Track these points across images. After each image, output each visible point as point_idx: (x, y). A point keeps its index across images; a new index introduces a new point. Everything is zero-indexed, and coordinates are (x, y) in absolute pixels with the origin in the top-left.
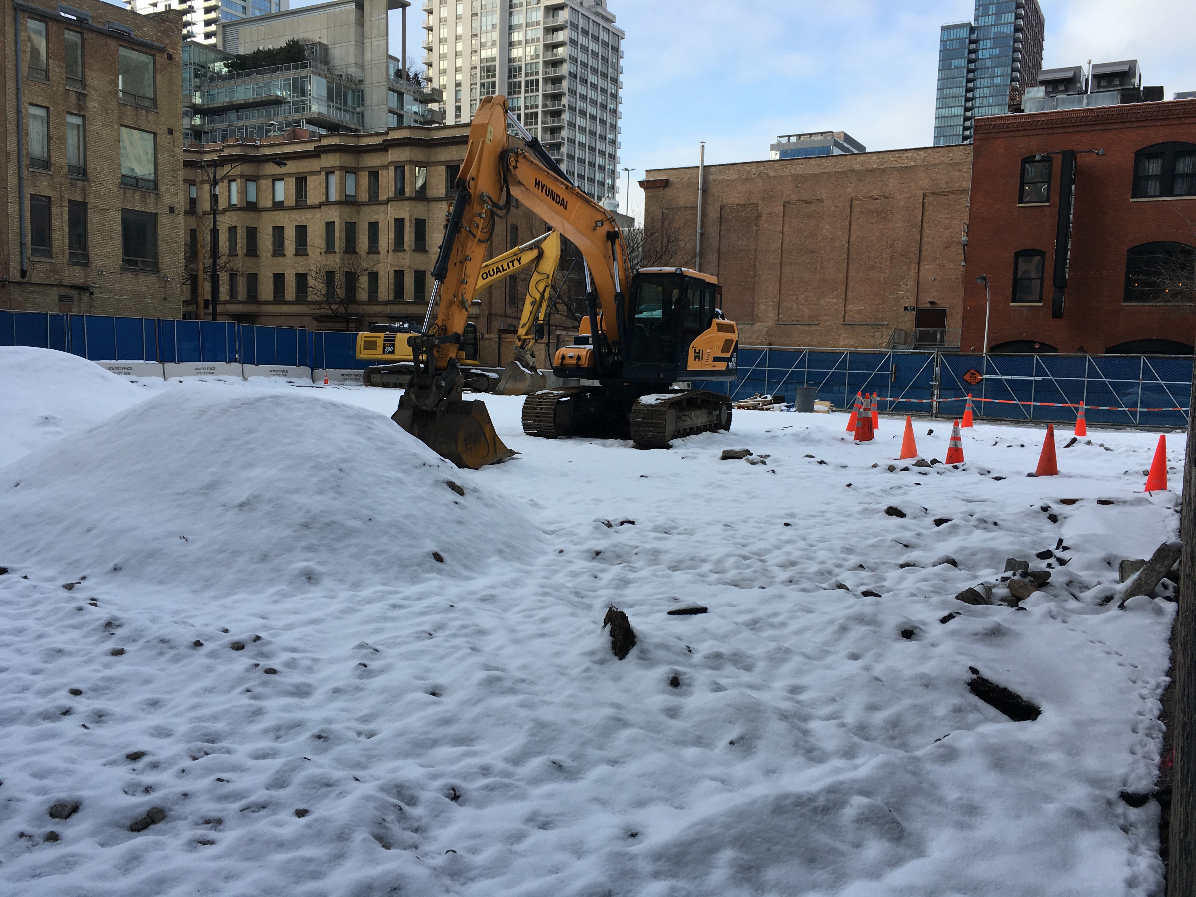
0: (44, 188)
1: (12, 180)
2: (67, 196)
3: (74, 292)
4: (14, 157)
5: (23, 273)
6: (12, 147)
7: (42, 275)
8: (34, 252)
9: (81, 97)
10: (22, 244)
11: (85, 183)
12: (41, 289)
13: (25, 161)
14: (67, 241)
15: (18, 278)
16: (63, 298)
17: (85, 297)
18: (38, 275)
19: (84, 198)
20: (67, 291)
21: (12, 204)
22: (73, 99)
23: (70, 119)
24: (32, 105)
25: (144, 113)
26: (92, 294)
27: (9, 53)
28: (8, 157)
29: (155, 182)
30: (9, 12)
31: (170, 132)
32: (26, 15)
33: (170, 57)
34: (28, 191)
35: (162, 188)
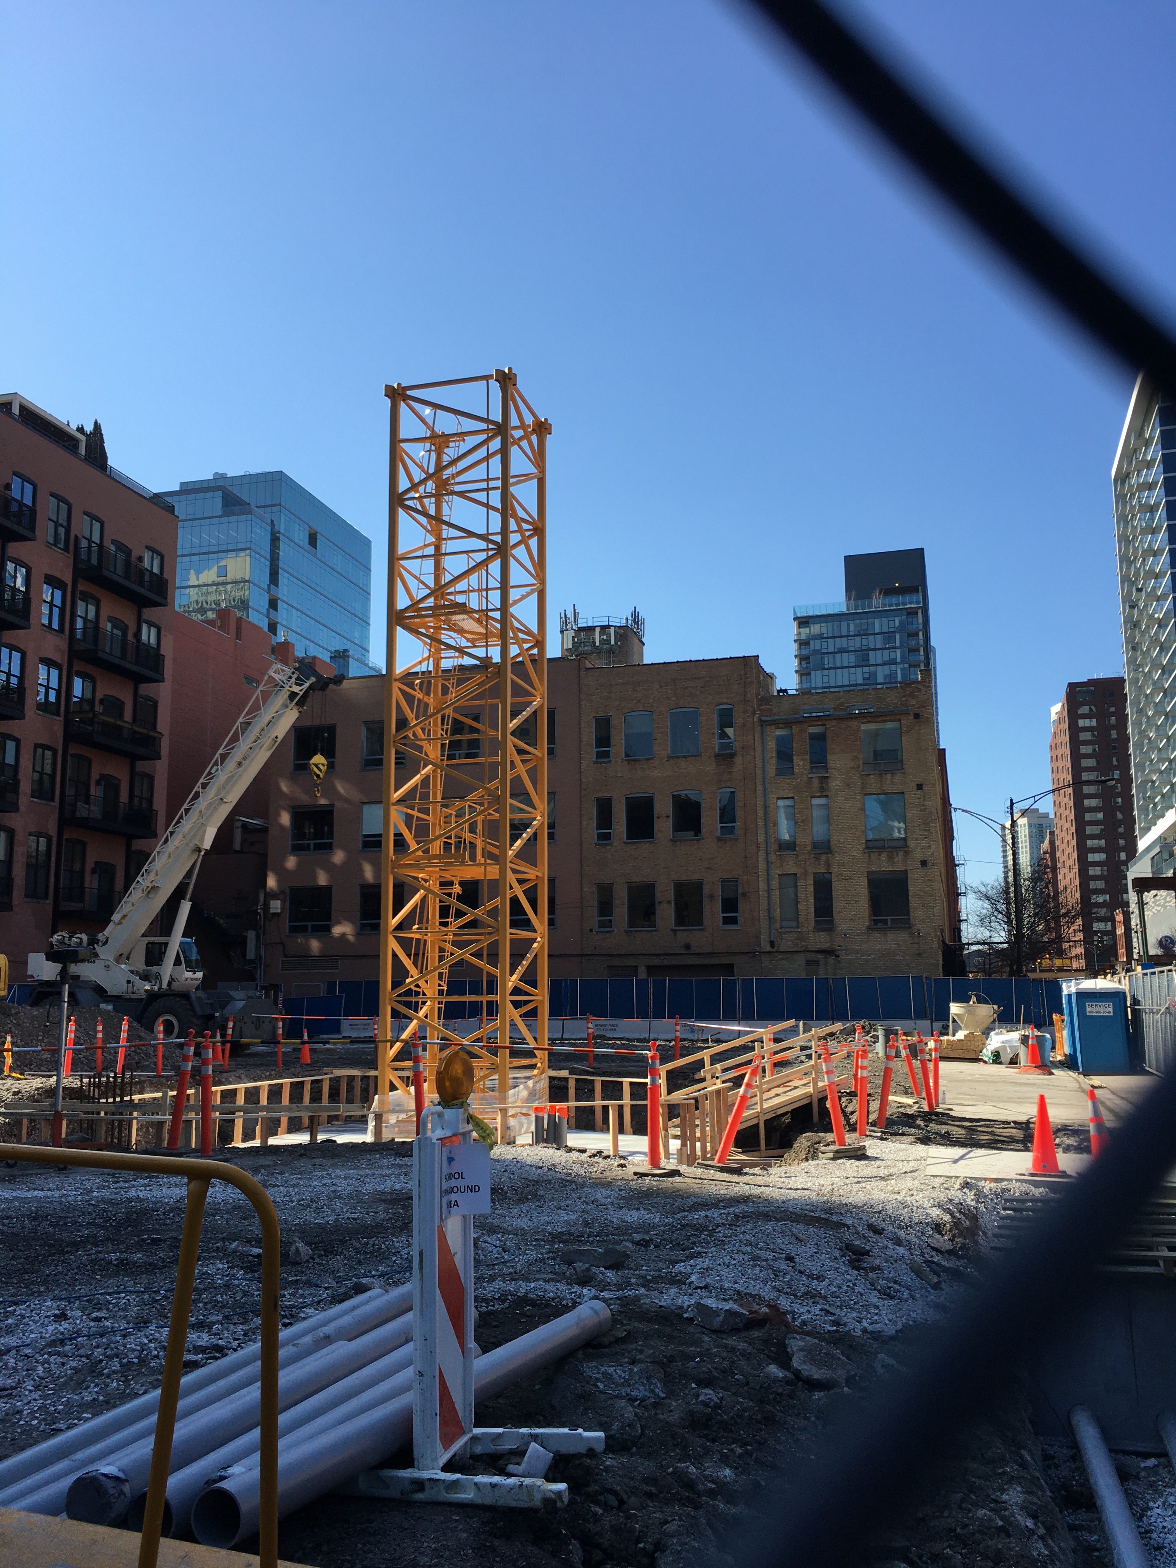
0: (790, 867)
1: (762, 866)
2: (811, 870)
3: (820, 956)
4: (762, 847)
5: (772, 944)
6: (761, 839)
7: (790, 943)
8: (783, 924)
9: (824, 780)
10: (771, 919)
11: (830, 855)
12: (789, 956)
13: (775, 847)
14: (812, 910)
15: (768, 949)
16: (809, 963)
17: (831, 960)
18: (785, 944)
19: (828, 869)
20: (813, 956)
21: (762, 886)
22: (816, 783)
23: (815, 801)
24: (778, 798)
25: (889, 776)
26: (838, 956)
27: (758, 762)
28: (758, 847)
29: (905, 839)
30: (758, 729)
31: (920, 787)
32: (773, 727)
33: (917, 716)
34: (776, 872)
35: (912, 844)
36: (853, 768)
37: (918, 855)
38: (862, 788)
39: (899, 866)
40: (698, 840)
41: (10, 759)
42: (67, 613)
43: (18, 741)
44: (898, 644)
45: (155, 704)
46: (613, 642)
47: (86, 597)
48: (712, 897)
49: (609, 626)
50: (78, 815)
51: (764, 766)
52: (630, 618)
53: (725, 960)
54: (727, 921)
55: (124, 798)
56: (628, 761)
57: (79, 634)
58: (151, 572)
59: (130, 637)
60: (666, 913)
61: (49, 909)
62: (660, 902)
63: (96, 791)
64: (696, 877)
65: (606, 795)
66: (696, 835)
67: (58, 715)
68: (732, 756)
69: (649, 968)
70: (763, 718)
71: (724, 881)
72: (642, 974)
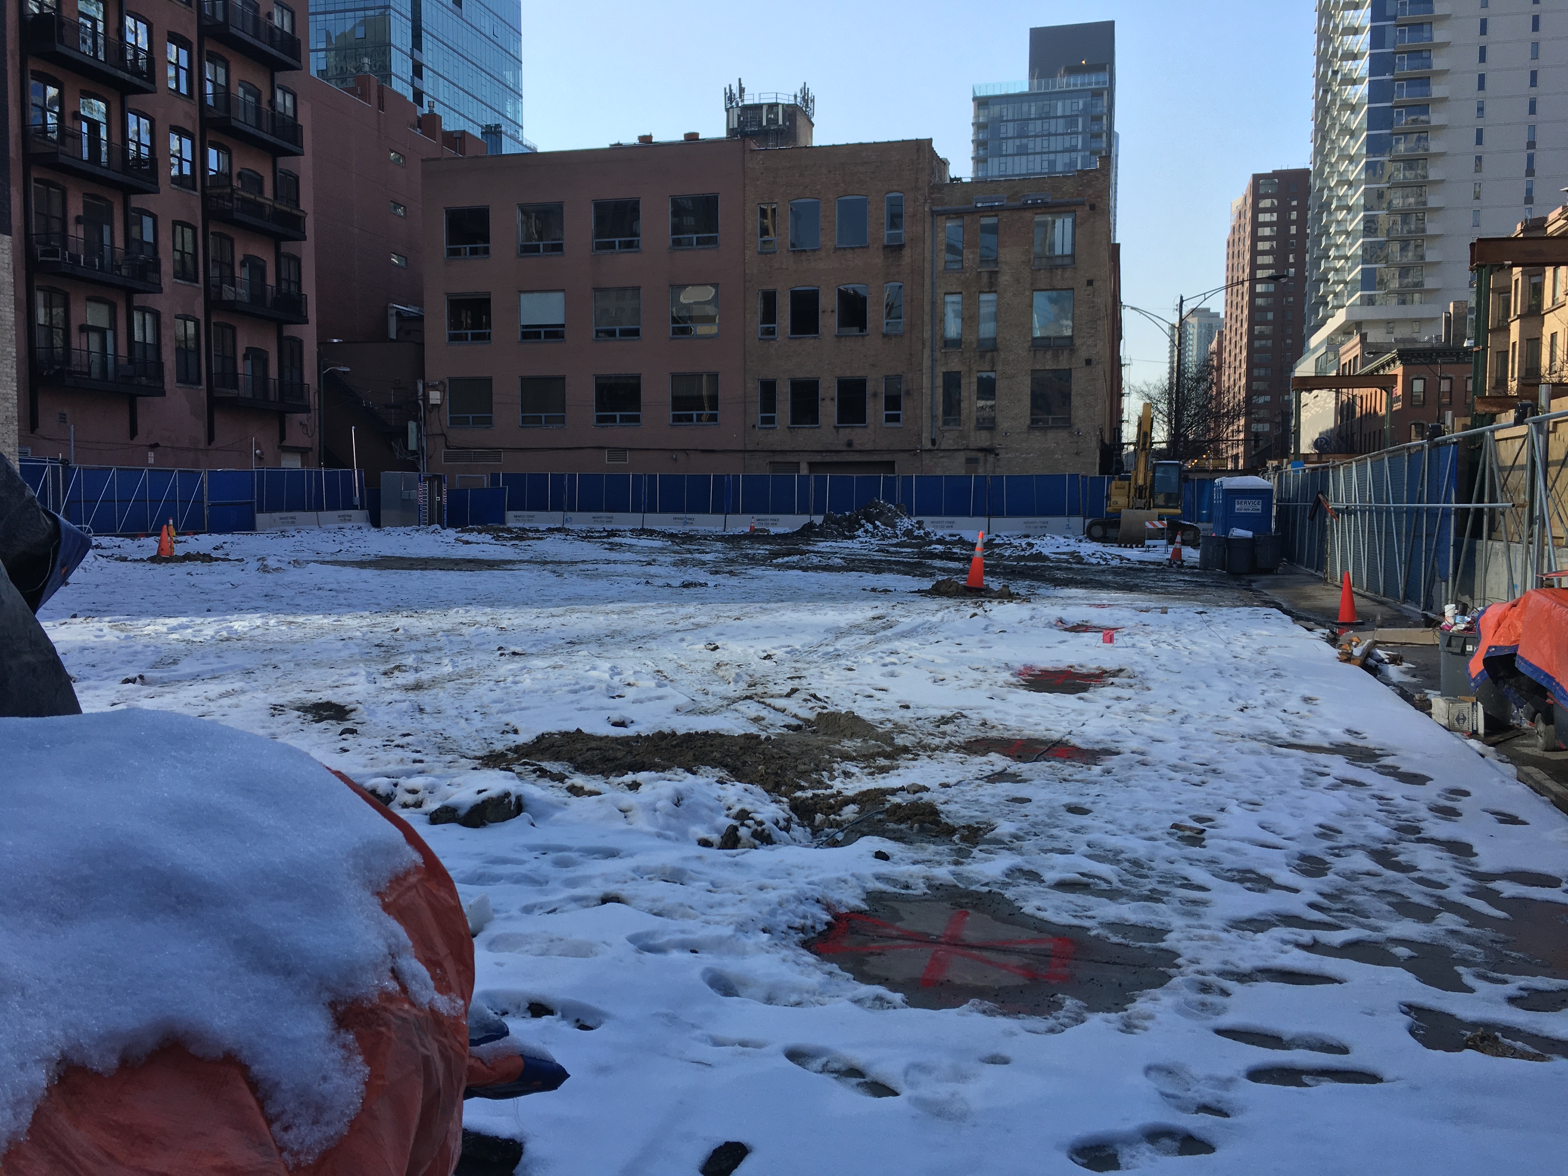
0: (955, 365)
1: (927, 363)
2: (976, 368)
3: (980, 455)
4: (928, 344)
5: (933, 442)
6: (927, 335)
7: (951, 441)
8: (945, 423)
9: (993, 274)
10: (933, 417)
11: (995, 354)
12: (949, 454)
13: (940, 344)
14: (975, 408)
15: (929, 446)
16: (969, 461)
17: (991, 458)
18: (947, 443)
19: (993, 366)
20: (973, 454)
21: (926, 383)
22: (985, 279)
23: (984, 297)
24: (946, 294)
25: (1059, 272)
26: (997, 455)
27: (928, 255)
28: (923, 343)
29: (1071, 338)
30: (928, 219)
31: (1090, 283)
32: (944, 217)
33: (1093, 207)
34: (941, 370)
35: (1078, 342)
36: (1023, 262)
37: (1083, 353)
38: (1032, 284)
39: (1064, 365)
40: (863, 336)
41: (148, 237)
42: (196, 77)
43: (155, 218)
44: (1080, 129)
45: (297, 179)
46: (780, 122)
47: (214, 58)
48: (875, 395)
49: (776, 105)
50: (225, 297)
51: (933, 260)
52: (799, 95)
53: (887, 458)
54: (889, 418)
55: (271, 280)
56: (794, 252)
57: (210, 101)
58: (282, 30)
59: (265, 105)
60: (828, 410)
61: (204, 395)
62: (823, 399)
63: (241, 273)
64: (859, 374)
65: (770, 287)
66: (861, 331)
67: (195, 190)
68: (901, 247)
69: (811, 465)
70: (935, 208)
71: (887, 378)
72: (804, 470)
